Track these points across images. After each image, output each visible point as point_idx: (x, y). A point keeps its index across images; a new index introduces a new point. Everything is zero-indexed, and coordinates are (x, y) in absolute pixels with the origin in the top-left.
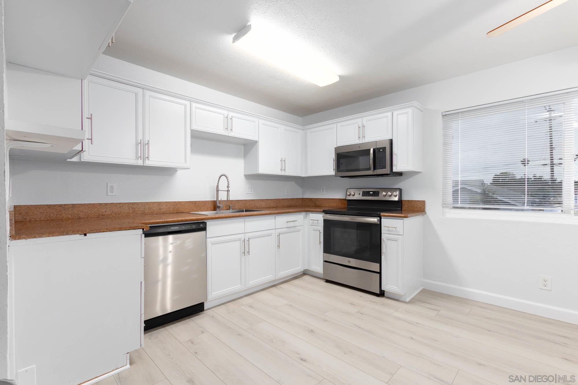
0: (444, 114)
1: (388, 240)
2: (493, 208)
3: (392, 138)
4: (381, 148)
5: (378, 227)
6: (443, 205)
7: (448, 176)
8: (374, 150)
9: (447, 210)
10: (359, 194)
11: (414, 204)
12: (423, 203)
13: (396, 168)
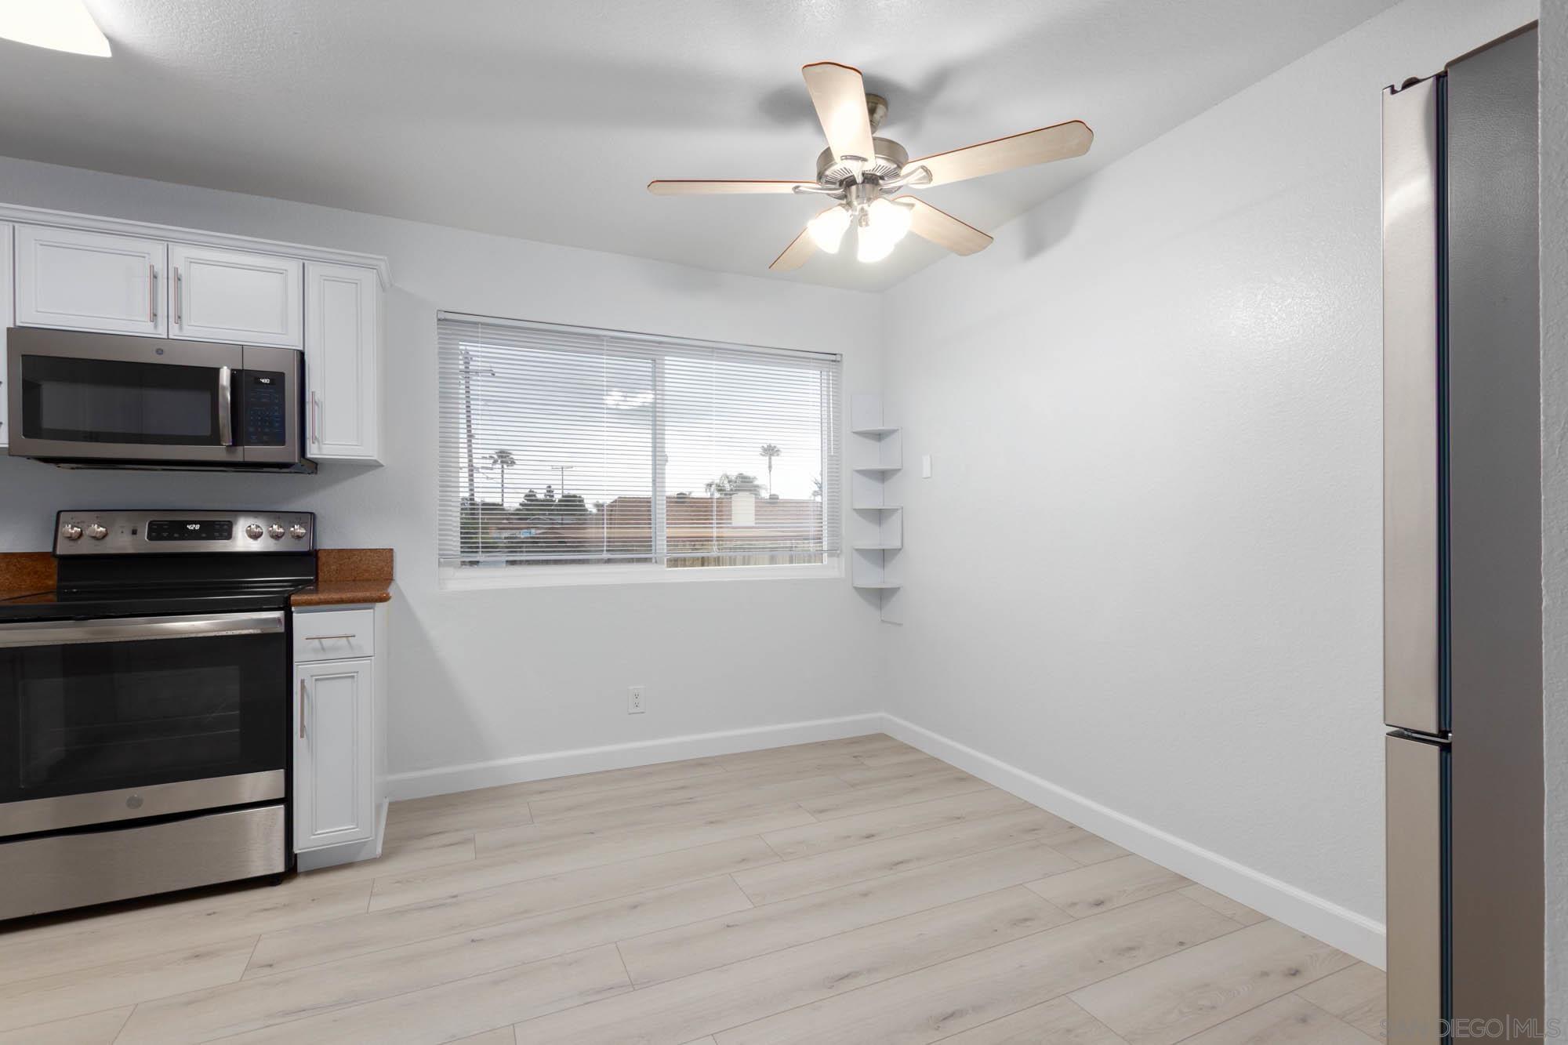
0: (442, 316)
1: (319, 683)
2: (550, 560)
3: (301, 348)
4: (265, 374)
5: (282, 643)
6: (442, 560)
7: (451, 482)
8: (235, 376)
9: (449, 571)
10: (134, 532)
11: (361, 560)
12: (386, 557)
13: (320, 448)
